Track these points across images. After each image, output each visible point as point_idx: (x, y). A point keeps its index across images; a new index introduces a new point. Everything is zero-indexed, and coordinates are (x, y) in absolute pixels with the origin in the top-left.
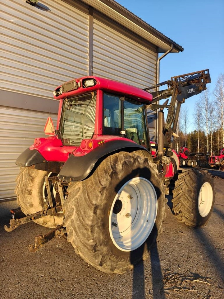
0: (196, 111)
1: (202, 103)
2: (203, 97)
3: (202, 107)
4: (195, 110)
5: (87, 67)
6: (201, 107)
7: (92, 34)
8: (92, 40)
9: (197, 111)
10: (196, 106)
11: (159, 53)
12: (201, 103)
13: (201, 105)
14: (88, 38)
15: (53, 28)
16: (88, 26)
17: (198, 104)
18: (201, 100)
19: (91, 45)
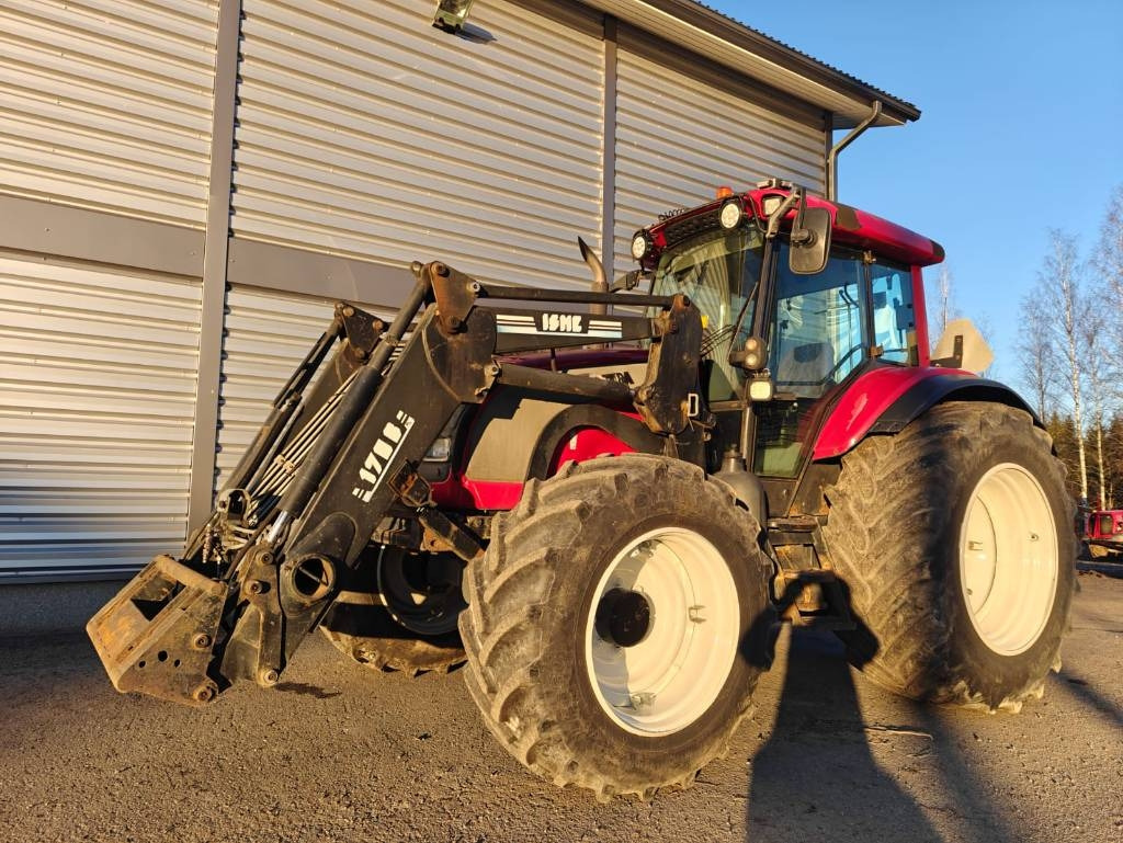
0: (1024, 334)
1: (1050, 301)
2: (1051, 279)
3: (1048, 318)
4: (1021, 330)
5: (598, 190)
6: (1045, 320)
7: (612, 92)
8: (612, 108)
9: (1031, 335)
10: (1023, 314)
11: (834, 132)
12: (1046, 303)
13: (1047, 311)
14: (601, 107)
15: (505, 88)
16: (602, 73)
17: (1032, 306)
18: (1042, 290)
19: (611, 124)
